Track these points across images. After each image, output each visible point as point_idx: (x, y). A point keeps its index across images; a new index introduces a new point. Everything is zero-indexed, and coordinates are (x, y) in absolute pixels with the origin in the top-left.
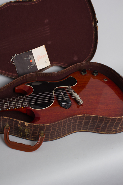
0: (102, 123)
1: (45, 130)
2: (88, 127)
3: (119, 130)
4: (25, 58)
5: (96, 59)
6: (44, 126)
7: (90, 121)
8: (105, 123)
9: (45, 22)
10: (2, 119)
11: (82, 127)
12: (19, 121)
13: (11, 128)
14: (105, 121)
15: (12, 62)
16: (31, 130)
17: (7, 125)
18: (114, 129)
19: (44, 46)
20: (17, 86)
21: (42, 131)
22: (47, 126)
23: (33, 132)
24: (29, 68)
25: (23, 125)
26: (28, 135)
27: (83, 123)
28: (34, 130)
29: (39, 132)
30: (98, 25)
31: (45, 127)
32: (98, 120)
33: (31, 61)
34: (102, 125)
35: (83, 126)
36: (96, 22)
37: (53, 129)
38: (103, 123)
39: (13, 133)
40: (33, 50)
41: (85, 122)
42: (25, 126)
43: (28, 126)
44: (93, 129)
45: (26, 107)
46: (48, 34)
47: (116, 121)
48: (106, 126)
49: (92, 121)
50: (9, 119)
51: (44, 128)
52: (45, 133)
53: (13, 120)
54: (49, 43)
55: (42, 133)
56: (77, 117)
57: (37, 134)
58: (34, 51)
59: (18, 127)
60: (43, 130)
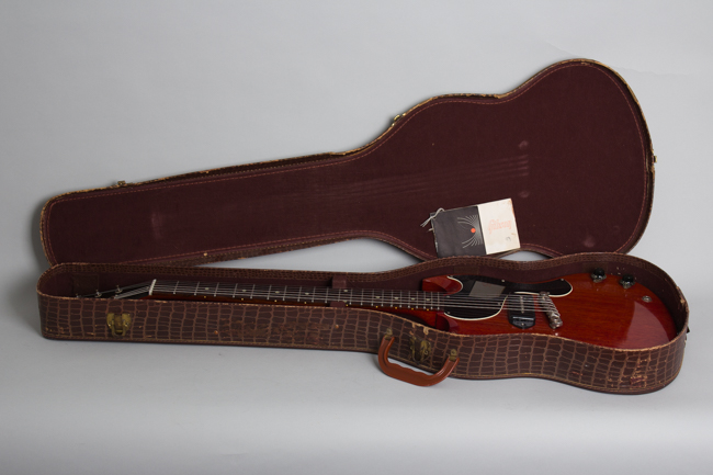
0: (583, 359)
1: (459, 347)
2: (556, 368)
3: (622, 384)
4: (461, 220)
5: (640, 251)
6: (458, 338)
7: (560, 352)
8: (590, 359)
9: (521, 145)
10: (381, 318)
11: (543, 366)
12: (414, 324)
13: (396, 340)
14: (590, 354)
15: (429, 225)
16: (433, 343)
17: (390, 332)
18: (610, 380)
19: (509, 200)
20: (427, 278)
21: (454, 350)
22: (465, 338)
23: (436, 350)
24: (465, 244)
25: (419, 332)
26: (426, 356)
27: (544, 355)
28: (438, 345)
29: (449, 352)
30: (656, 167)
31: (461, 341)
32: (575, 351)
33: (473, 231)
34: (584, 365)
35: (546, 363)
36: (652, 159)
37: (476, 350)
38: (585, 361)
39: (399, 353)
40: (480, 206)
41: (548, 353)
42: (422, 335)
43: (428, 336)
44: (566, 373)
45: (435, 311)
46: (524, 175)
47: (613, 360)
48: (591, 367)
49: (563, 353)
50: (396, 319)
51: (459, 343)
52: (460, 355)
53: (402, 321)
54: (524, 195)
55: (454, 353)
56: (531, 338)
57: (444, 357)
58: (483, 208)
59: (409, 338)
60: (456, 348)
